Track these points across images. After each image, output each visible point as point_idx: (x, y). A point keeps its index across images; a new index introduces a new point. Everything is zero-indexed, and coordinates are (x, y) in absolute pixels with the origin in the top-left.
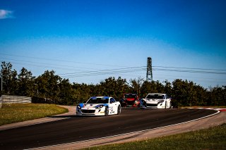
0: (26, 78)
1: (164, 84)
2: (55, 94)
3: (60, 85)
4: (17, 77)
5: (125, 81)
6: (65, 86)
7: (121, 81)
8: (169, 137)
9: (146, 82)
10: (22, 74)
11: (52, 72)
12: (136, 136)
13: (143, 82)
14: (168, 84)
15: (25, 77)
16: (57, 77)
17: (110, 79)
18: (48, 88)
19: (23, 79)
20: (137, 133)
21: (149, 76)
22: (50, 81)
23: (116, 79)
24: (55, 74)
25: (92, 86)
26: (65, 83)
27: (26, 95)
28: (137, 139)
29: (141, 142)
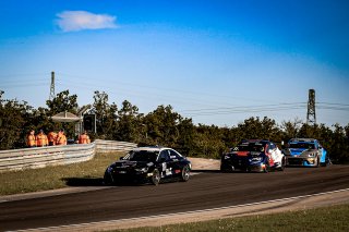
0: (130, 116)
1: (333, 129)
2: (171, 140)
3: (179, 126)
4: (116, 113)
5: (273, 123)
6: (186, 127)
7: (268, 123)
8: (338, 207)
9: (305, 126)
10: (124, 110)
11: (169, 108)
12: (289, 204)
13: (301, 126)
14: (339, 129)
15: (128, 113)
16: (175, 116)
17: (252, 119)
18: (161, 130)
19: (125, 116)
20: (289, 200)
21: (311, 117)
22: (165, 121)
23: (261, 120)
24: (172, 111)
25: (226, 129)
26: (187, 124)
27: (129, 140)
28: (291, 209)
29: (296, 213)
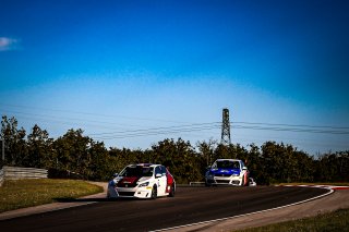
0: (40, 141)
1: (249, 149)
2: (83, 165)
3: (91, 150)
4: (26, 139)
5: (189, 144)
6: (98, 151)
7: (182, 145)
9: (220, 146)
10: (34, 135)
11: (79, 132)
13: (216, 146)
14: (255, 148)
15: (37, 139)
16: (86, 140)
17: (166, 141)
18: (73, 155)
19: (34, 142)
20: (208, 223)
21: (226, 138)
22: (76, 145)
23: (176, 141)
24: (83, 135)
25: (139, 152)
26: (99, 148)
27: (40, 166)
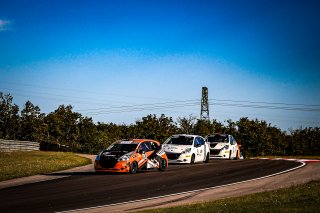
0: (32, 116)
1: (226, 125)
2: (72, 138)
3: (80, 125)
4: (19, 114)
5: (171, 120)
6: (86, 126)
7: (165, 121)
8: (234, 199)
9: (199, 121)
10: (27, 110)
11: (70, 107)
12: (187, 198)
13: (195, 122)
14: (231, 124)
15: (30, 114)
16: (76, 115)
17: (149, 117)
18: (63, 129)
19: (27, 117)
20: (187, 194)
21: (205, 114)
22: (66, 120)
23: (158, 117)
24: (73, 111)
25: (124, 127)
26: (87, 123)
27: (32, 140)
28: (189, 202)
29: (195, 206)
